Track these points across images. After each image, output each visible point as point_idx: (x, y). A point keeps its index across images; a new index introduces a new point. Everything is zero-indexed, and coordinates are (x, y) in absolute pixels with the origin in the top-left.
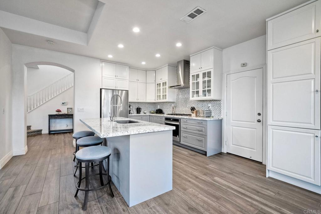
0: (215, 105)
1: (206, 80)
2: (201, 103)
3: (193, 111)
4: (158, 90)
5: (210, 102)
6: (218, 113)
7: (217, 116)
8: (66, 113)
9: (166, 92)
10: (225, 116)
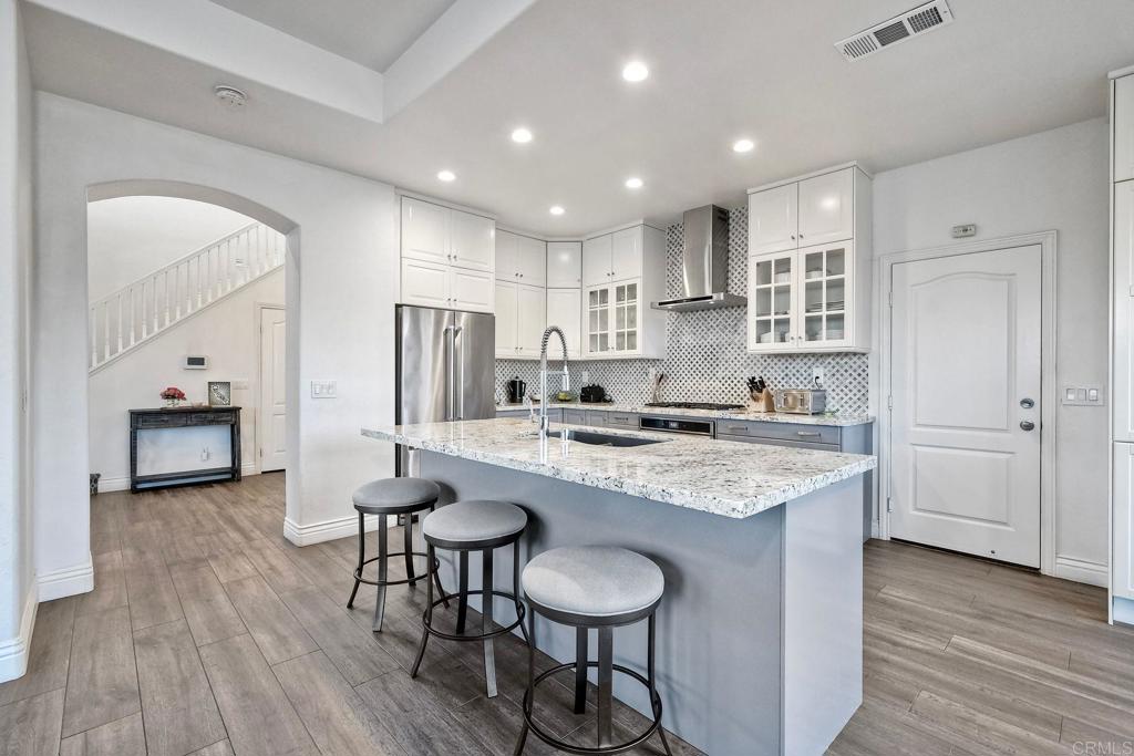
0: (842, 371)
1: (821, 282)
2: (781, 364)
3: (755, 392)
4: (593, 314)
5: (821, 360)
6: (855, 398)
7: (850, 410)
8: (206, 403)
9: (632, 322)
10: (885, 412)
